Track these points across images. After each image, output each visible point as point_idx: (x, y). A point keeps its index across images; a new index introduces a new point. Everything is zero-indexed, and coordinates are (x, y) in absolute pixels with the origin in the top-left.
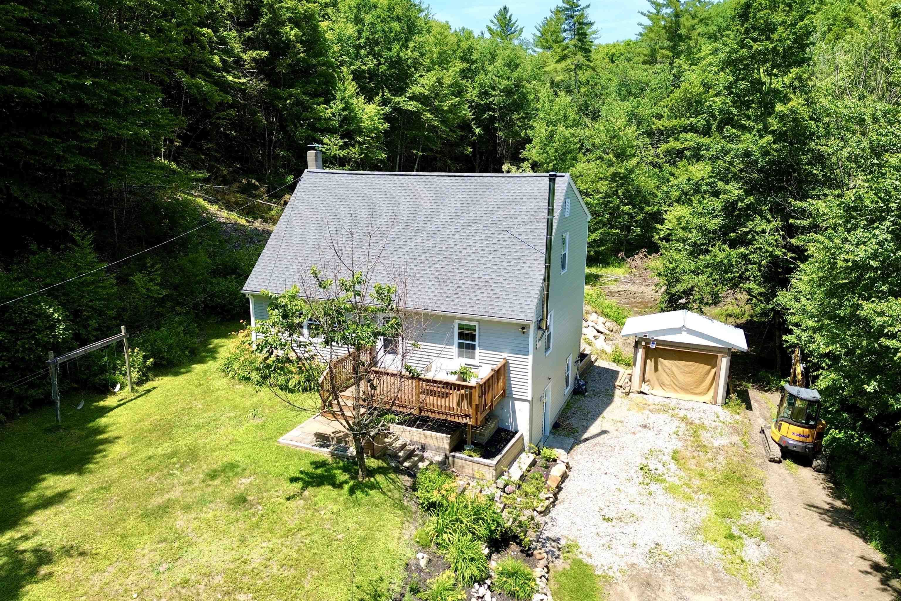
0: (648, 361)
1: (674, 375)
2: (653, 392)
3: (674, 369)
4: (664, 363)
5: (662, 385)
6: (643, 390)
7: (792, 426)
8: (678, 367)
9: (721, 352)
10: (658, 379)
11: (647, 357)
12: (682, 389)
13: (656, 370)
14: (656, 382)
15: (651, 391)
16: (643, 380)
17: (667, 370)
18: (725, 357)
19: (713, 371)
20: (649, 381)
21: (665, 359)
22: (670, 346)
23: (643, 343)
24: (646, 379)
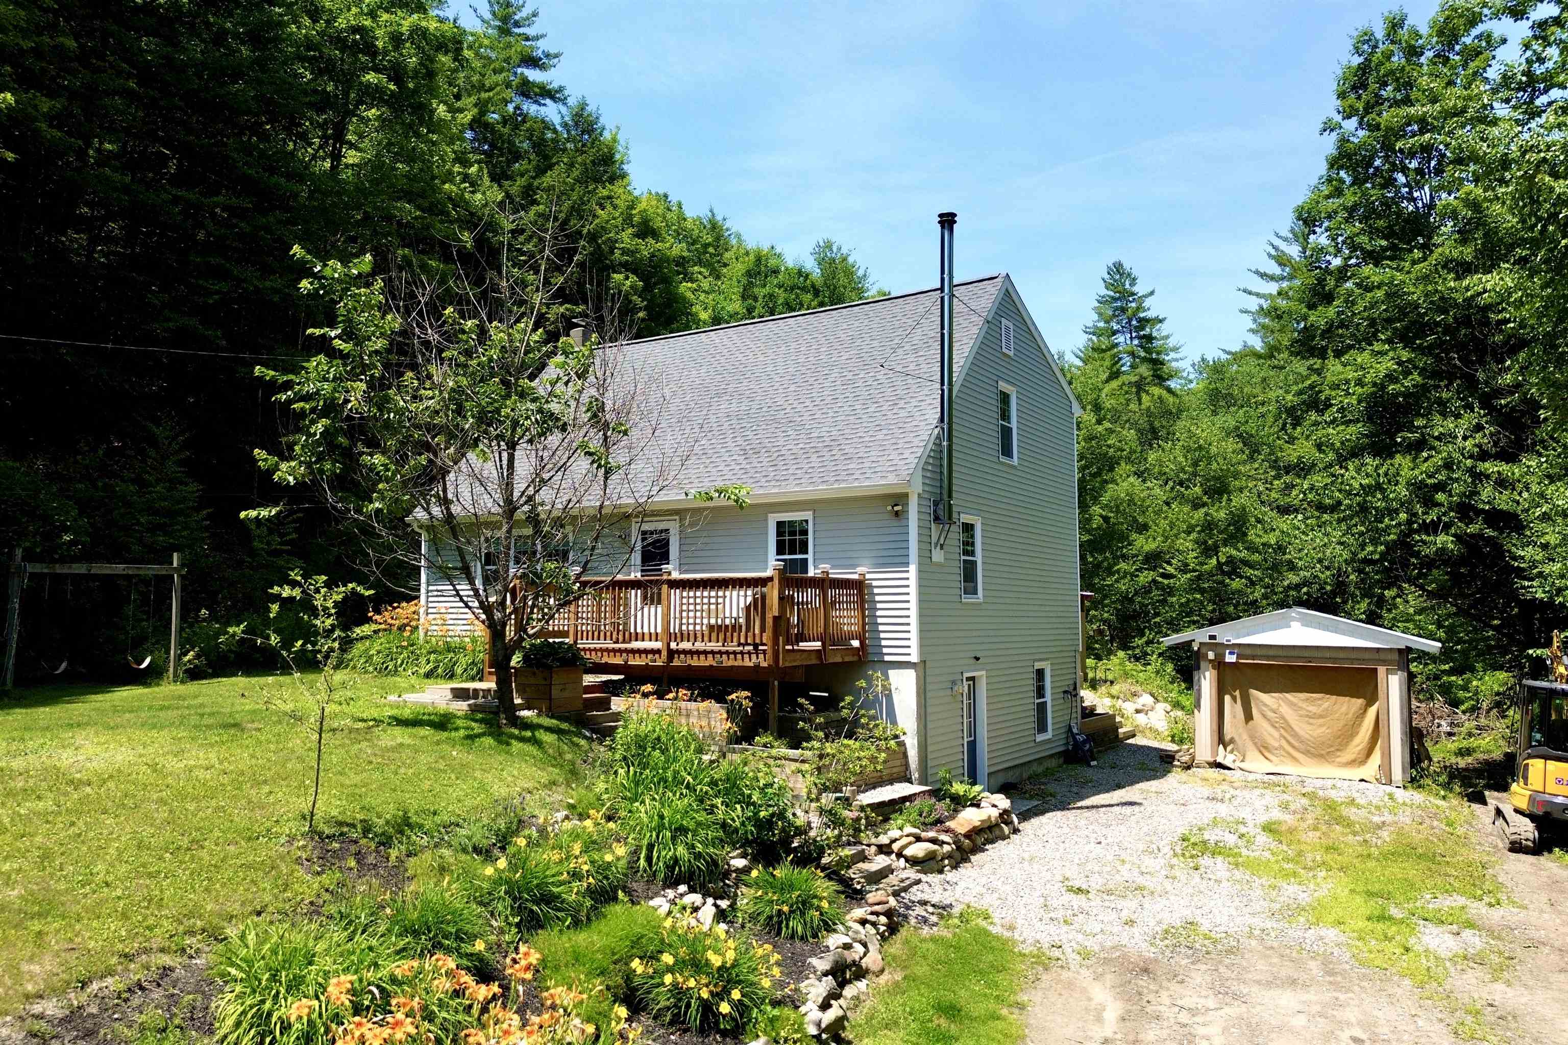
0: (1227, 698)
1: (1288, 728)
2: (1242, 765)
3: (1285, 710)
4: (1263, 699)
5: (1264, 749)
6: (1219, 759)
7: (1551, 765)
8: (1292, 704)
9: (1384, 662)
10: (1252, 738)
11: (1221, 691)
12: (1307, 753)
13: (1249, 717)
14: (1250, 745)
15: (1238, 764)
16: (1221, 739)
17: (1270, 714)
18: (1393, 672)
19: (1372, 711)
20: (1232, 741)
21: (1265, 692)
22: (1268, 658)
23: (1211, 655)
24: (1227, 738)
